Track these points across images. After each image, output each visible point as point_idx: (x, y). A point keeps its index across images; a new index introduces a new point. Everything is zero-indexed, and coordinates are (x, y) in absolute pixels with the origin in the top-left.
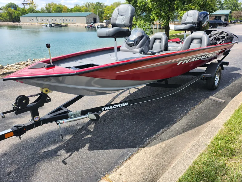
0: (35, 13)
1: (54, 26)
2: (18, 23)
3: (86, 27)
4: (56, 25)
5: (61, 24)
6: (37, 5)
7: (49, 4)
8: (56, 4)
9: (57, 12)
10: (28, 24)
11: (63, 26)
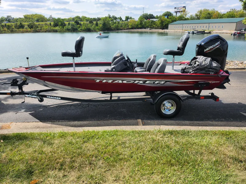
0: (184, 20)
1: (195, 33)
2: (166, 30)
3: (232, 34)
4: (198, 32)
5: (204, 31)
6: (188, 13)
7: (201, 10)
8: (209, 10)
9: (206, 18)
10: (174, 31)
11: (206, 33)
